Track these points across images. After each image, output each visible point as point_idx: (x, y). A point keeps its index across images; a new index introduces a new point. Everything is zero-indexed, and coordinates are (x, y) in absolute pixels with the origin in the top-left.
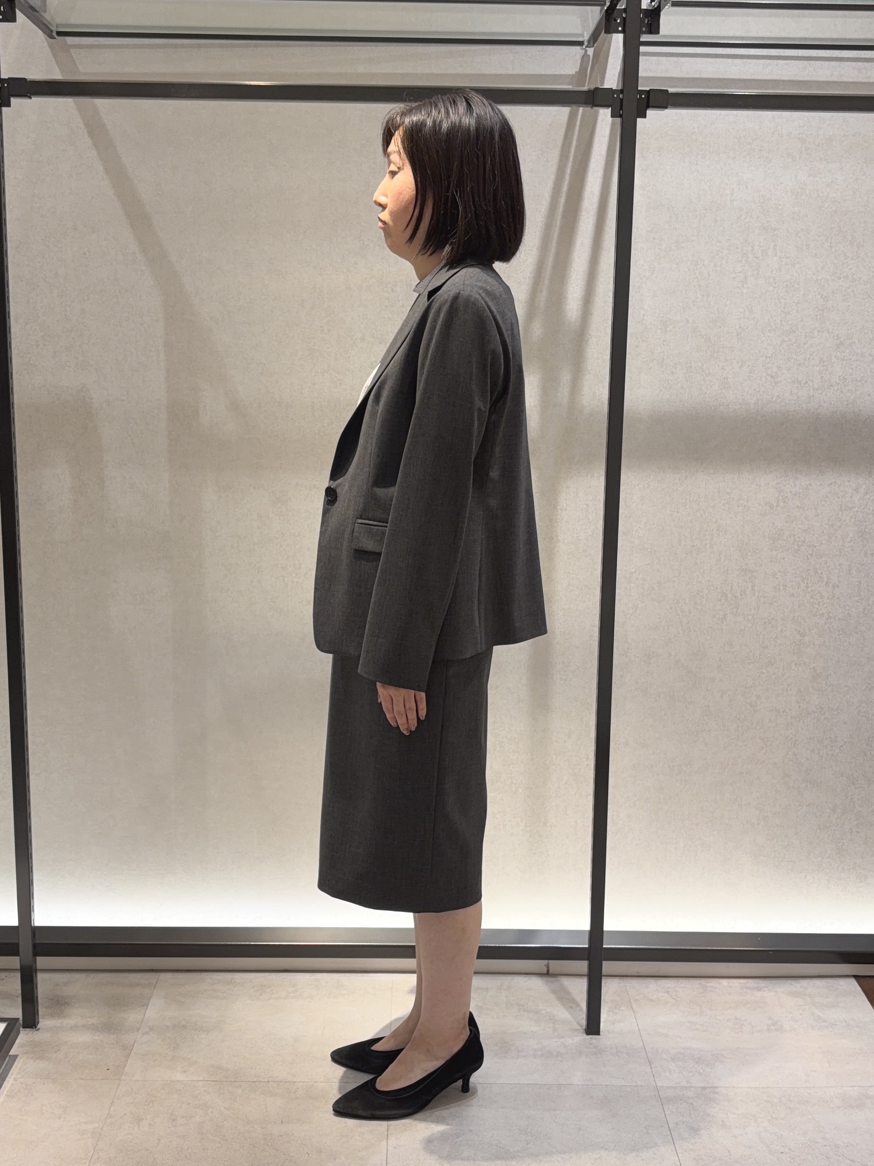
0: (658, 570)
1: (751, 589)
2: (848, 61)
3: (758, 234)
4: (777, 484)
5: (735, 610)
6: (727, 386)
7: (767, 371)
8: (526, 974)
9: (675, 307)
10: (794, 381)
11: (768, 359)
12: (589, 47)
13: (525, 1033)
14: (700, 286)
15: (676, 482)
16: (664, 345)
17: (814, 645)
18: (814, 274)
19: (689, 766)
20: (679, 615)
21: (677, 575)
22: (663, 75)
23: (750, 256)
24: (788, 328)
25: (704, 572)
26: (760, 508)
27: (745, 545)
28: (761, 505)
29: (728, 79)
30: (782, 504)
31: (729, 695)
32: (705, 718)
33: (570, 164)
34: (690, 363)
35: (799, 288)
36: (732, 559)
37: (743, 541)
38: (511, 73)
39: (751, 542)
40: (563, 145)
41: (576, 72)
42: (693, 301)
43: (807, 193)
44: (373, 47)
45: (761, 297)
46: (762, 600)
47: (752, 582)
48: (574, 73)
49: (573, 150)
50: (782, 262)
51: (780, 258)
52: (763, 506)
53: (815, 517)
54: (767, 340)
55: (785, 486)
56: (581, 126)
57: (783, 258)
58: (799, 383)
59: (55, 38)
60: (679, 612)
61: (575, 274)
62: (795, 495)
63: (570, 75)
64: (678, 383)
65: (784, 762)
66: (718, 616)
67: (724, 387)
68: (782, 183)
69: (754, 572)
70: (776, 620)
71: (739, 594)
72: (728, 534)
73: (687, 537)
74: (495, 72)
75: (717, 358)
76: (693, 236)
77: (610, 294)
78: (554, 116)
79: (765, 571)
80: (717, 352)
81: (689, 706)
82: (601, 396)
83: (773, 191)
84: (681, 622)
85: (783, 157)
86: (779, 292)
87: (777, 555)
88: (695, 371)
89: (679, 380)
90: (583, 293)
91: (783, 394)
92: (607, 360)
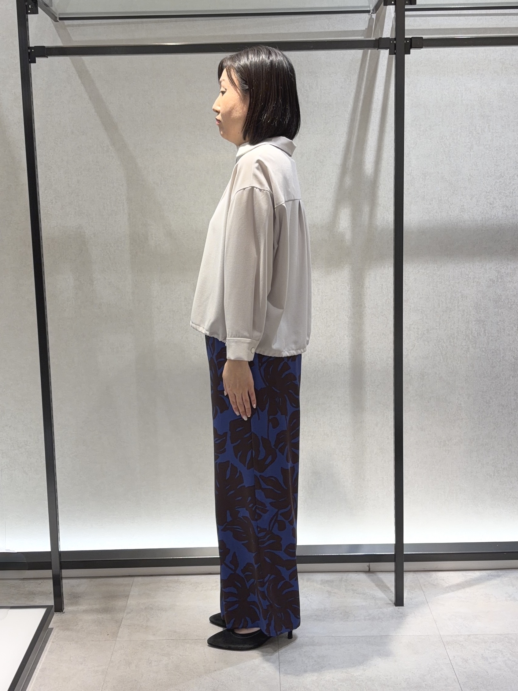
0: (426, 322)
1: (483, 332)
3: (479, 120)
4: (496, 268)
5: (474, 345)
6: (463, 210)
7: (488, 200)
8: (356, 571)
9: (430, 165)
10: (504, 206)
11: (488, 193)
12: (373, 14)
13: (358, 607)
14: (445, 151)
15: (435, 269)
16: (425, 188)
18: (513, 142)
19: (450, 441)
21: (438, 325)
23: (474, 132)
24: (498, 175)
25: (454, 323)
26: (487, 283)
27: (478, 306)
28: (487, 281)
29: (457, 29)
30: (500, 280)
31: (473, 397)
32: (459, 411)
33: (364, 83)
34: (440, 198)
35: (504, 151)
36: (471, 314)
37: (477, 303)
38: (327, 30)
39: (482, 304)
40: (360, 72)
41: (366, 29)
42: (441, 161)
43: (507, 94)
44: (245, 19)
45: (482, 157)
46: (490, 338)
47: (483, 328)
48: (364, 29)
49: (366, 75)
50: (493, 135)
51: (492, 133)
54: (487, 182)
55: (501, 269)
56: (370, 60)
57: (494, 133)
58: (507, 207)
59: (58, 21)
60: (440, 348)
61: (370, 148)
62: (507, 274)
63: (362, 30)
64: (434, 210)
65: (508, 437)
66: (464, 349)
67: (462, 211)
68: (492, 89)
69: (484, 322)
70: (500, 350)
71: (476, 335)
72: (468, 299)
73: (443, 302)
74: (318, 31)
75: (457, 194)
76: (440, 122)
77: (391, 158)
78: (354, 55)
79: (492, 321)
80: (457, 190)
81: (448, 405)
82: (388, 219)
83: (486, 93)
84: (442, 354)
85: (491, 73)
86: (492, 154)
87: (498, 310)
88: (444, 202)
89: (434, 208)
90: (375, 159)
91: (498, 214)
92: (390, 198)
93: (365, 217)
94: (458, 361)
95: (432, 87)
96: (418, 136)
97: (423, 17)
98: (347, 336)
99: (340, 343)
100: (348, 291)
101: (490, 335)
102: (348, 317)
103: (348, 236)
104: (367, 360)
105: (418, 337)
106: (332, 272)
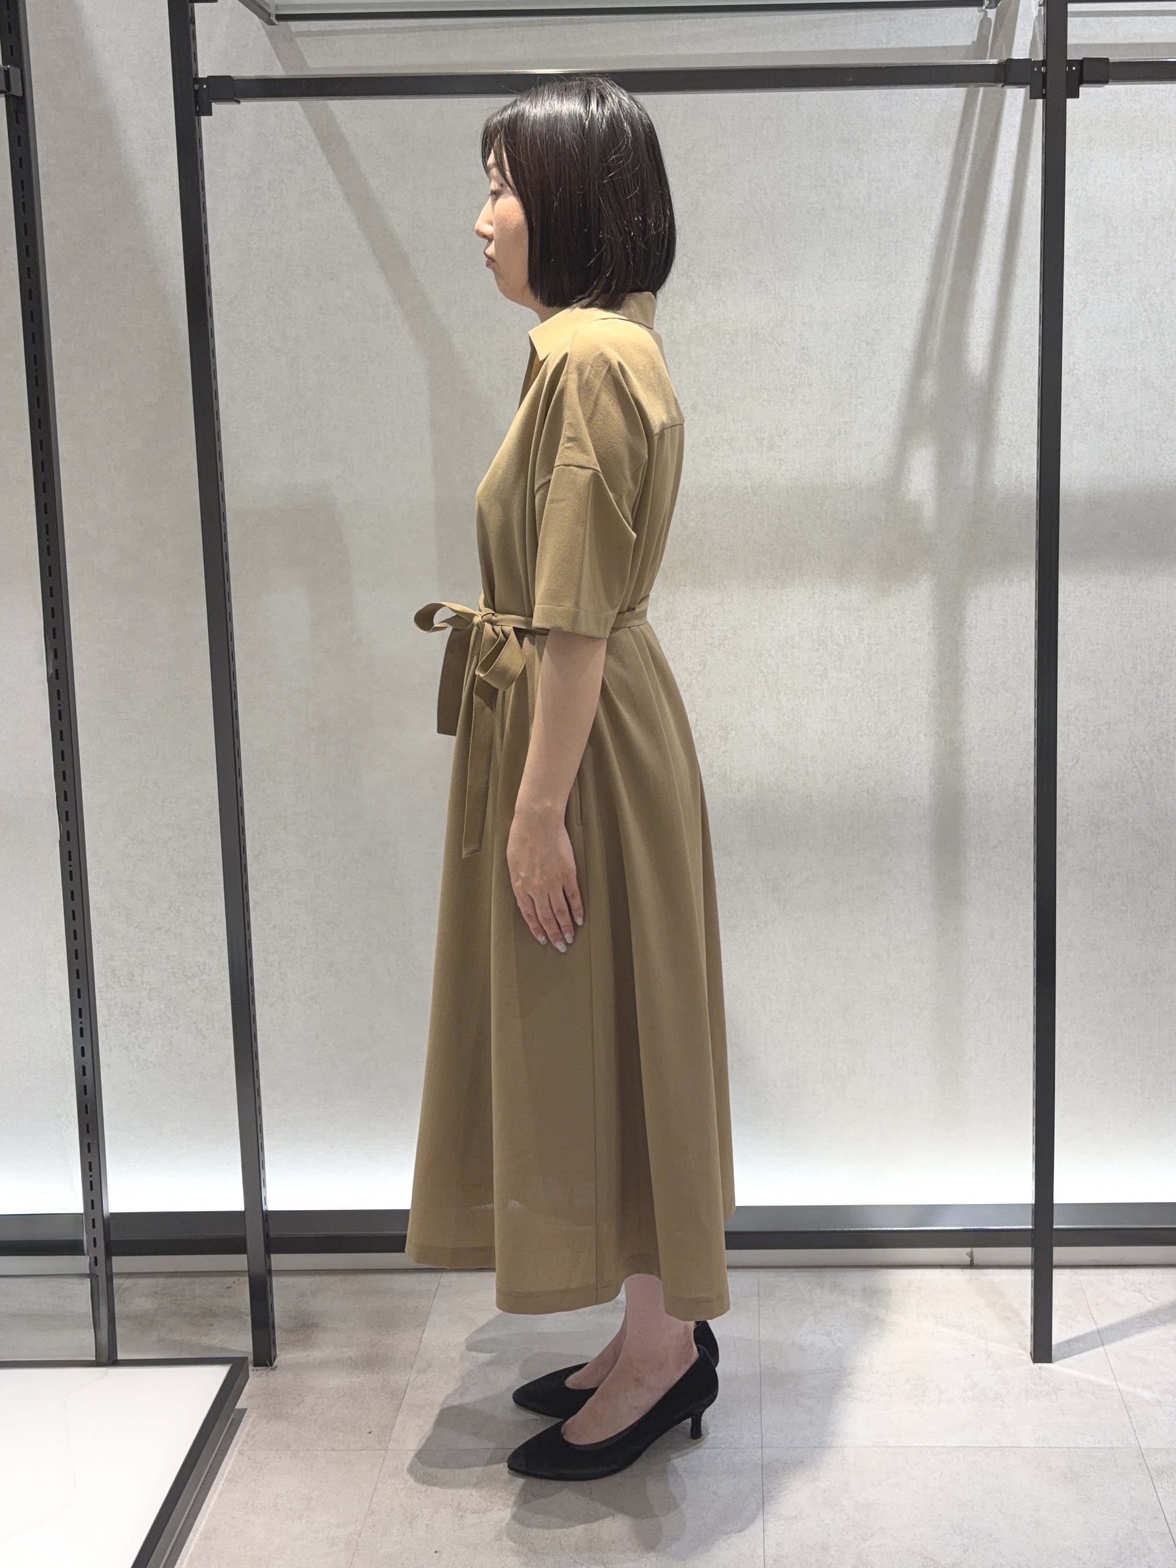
0: (1106, 707)
8: (942, 1266)
9: (1117, 351)
12: (991, 8)
14: (1150, 321)
15: (1125, 586)
16: (1104, 403)
19: (1156, 975)
20: (1136, 767)
21: (1132, 712)
22: (1091, 42)
33: (968, 165)
34: (1139, 425)
38: (885, 46)
40: (958, 141)
41: (973, 42)
42: (1141, 343)
44: (699, 20)
48: (970, 42)
49: (971, 146)
56: (981, 112)
59: (274, 24)
60: (1136, 763)
61: (979, 311)
63: (965, 45)
64: (1124, 453)
73: (1143, 660)
74: (863, 47)
76: (1140, 255)
77: (1027, 336)
78: (945, 102)
81: (1154, 892)
82: (1019, 473)
84: (1140, 777)
88: (1147, 436)
89: (1126, 449)
90: (991, 337)
92: (1025, 424)
93: (968, 468)
95: (1123, 175)
96: (1091, 285)
97: (1103, 16)
98: (925, 735)
99: (907, 750)
100: (929, 634)
102: (929, 692)
103: (929, 510)
104: (971, 790)
105: (1087, 740)
106: (893, 590)
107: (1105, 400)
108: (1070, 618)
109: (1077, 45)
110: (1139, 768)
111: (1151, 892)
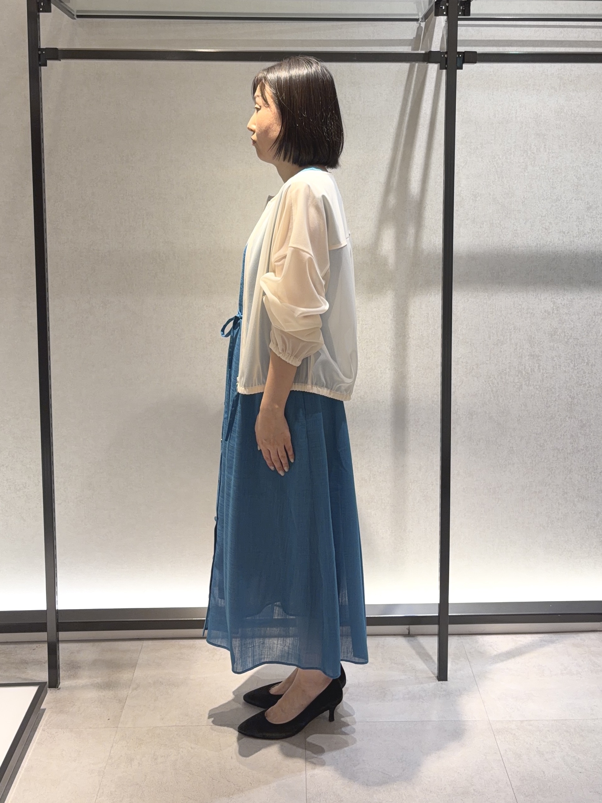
0: (476, 356)
1: (537, 368)
2: (588, 28)
3: (534, 138)
4: (552, 298)
5: (527, 382)
6: (517, 235)
7: (543, 225)
8: (394, 635)
9: (481, 185)
10: (561, 232)
11: (543, 218)
12: (422, 22)
13: (396, 680)
14: (497, 171)
15: (485, 298)
17: (580, 405)
18: (570, 163)
19: (500, 488)
20: (490, 386)
21: (489, 359)
22: (470, 39)
23: (529, 152)
24: (555, 198)
25: (506, 357)
26: (542, 314)
27: (532, 339)
29: (512, 40)
30: (555, 312)
31: (526, 439)
32: (510, 455)
33: (411, 96)
34: (492, 221)
35: (561, 172)
36: (524, 347)
37: (531, 336)
38: (372, 38)
39: (536, 337)
41: (414, 38)
42: (493, 182)
43: (565, 111)
45: (537, 179)
46: (545, 375)
47: (538, 363)
48: (412, 38)
49: (413, 87)
50: (550, 155)
51: (548, 153)
52: (543, 313)
53: (578, 320)
54: (542, 206)
55: (557, 300)
56: (417, 71)
57: (550, 153)
58: (564, 233)
59: (76, 19)
60: (491, 384)
61: (416, 165)
62: (563, 305)
63: (410, 40)
64: (485, 234)
65: (563, 484)
66: (516, 386)
67: (515, 236)
68: (549, 106)
69: (538, 357)
70: (555, 389)
71: (529, 371)
72: (521, 331)
73: (494, 334)
74: (362, 38)
75: (510, 217)
76: (492, 140)
77: (439, 177)
79: (546, 356)
80: (509, 214)
81: (499, 448)
82: (434, 243)
83: (542, 111)
84: (492, 391)
85: (548, 89)
86: (548, 175)
87: (554, 345)
88: (495, 226)
89: (485, 232)
90: (421, 177)
91: (554, 240)
92: (438, 219)
93: (410, 239)
94: (510, 400)
95: (484, 102)
96: (469, 154)
98: (389, 369)
99: (380, 377)
100: (391, 320)
101: (544, 372)
102: (391, 348)
103: (391, 260)
104: (411, 396)
105: (467, 372)
106: (374, 298)
107: (475, 209)
108: (459, 313)
109: (463, 40)
110: (492, 386)
111: (498, 448)
